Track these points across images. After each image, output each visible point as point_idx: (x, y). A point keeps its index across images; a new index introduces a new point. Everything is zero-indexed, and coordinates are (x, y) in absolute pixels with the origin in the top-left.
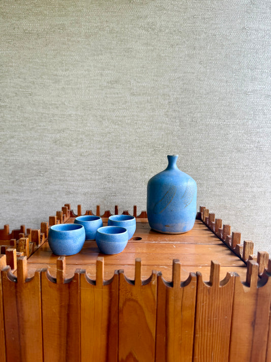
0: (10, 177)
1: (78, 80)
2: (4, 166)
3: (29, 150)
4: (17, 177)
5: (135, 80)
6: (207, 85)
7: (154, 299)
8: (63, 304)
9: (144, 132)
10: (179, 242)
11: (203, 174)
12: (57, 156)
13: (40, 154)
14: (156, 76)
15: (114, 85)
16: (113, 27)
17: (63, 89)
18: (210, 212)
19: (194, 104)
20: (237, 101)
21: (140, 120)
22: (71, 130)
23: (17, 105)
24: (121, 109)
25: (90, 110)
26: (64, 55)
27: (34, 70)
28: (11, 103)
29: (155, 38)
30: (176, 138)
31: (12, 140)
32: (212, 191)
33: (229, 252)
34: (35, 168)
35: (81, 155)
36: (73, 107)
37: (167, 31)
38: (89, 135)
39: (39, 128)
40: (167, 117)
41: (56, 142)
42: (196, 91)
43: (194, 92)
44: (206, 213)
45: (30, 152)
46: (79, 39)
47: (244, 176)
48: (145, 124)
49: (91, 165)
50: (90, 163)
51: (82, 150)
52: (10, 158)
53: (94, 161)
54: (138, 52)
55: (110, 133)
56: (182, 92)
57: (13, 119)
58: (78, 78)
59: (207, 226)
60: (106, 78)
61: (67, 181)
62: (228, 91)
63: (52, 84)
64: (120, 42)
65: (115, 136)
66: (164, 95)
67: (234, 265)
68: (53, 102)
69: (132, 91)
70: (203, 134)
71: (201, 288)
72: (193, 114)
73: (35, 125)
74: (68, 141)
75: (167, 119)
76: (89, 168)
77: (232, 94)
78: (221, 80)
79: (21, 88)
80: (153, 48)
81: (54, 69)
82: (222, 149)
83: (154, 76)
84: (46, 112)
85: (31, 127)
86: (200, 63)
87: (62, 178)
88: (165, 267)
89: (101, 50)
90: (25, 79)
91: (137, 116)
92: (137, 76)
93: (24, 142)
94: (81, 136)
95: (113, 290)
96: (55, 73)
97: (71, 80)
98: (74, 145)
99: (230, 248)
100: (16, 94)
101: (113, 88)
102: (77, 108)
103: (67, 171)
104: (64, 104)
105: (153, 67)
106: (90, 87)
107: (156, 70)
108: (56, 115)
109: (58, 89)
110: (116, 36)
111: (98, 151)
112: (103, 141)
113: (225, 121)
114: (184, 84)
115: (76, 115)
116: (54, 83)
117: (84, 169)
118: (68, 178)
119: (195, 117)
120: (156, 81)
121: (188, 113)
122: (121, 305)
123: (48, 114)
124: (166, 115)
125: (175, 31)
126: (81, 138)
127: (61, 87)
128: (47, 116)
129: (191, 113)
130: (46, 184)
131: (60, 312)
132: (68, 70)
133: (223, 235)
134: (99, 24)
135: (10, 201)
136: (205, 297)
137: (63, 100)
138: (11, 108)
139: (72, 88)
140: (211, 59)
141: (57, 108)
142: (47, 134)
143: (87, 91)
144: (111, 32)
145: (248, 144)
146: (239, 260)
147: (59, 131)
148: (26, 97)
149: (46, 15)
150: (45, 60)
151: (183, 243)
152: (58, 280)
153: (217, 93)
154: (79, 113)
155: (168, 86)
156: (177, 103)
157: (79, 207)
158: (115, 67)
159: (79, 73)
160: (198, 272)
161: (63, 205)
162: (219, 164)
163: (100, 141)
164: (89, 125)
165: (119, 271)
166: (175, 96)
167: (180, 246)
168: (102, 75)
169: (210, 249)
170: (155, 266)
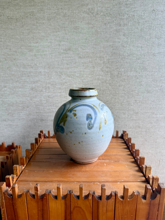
0: (6, 111)
1: (44, 49)
2: (2, 105)
3: (16, 95)
4: (10, 111)
5: (81, 48)
6: (129, 50)
7: (91, 207)
8: (39, 209)
9: (88, 81)
10: (108, 161)
11: (126, 107)
12: (34, 98)
13: (23, 97)
14: (95, 45)
15: (68, 52)
16: (66, 13)
17: (35, 55)
19: (120, 63)
20: (148, 60)
21: (85, 74)
22: (42, 82)
23: (7, 66)
24: (73, 67)
25: (53, 68)
26: (35, 33)
27: (16, 43)
28: (3, 65)
29: (94, 19)
30: (108, 85)
31: (6, 89)
32: (131, 117)
33: (137, 168)
34: (21, 105)
35: (49, 97)
36: (42, 67)
37: (102, 14)
38: (53, 84)
39: (22, 81)
40: (103, 72)
41: (32, 89)
43: (120, 54)
44: (126, 136)
45: (17, 96)
46: (44, 21)
47: (151, 108)
48: (88, 77)
49: (55, 103)
50: (54, 102)
51: (49, 94)
52: (5, 100)
53: (57, 101)
54: (83, 29)
55: (66, 83)
56: (112, 55)
57: (5, 76)
58: (44, 48)
60: (63, 47)
61: (40, 113)
62: (142, 53)
63: (27, 52)
64: (70, 23)
65: (69, 85)
66: (100, 57)
67: (139, 180)
68: (29, 64)
69: (79, 56)
70: (125, 82)
71: (117, 201)
72: (120, 69)
73: (19, 79)
74: (40, 88)
75: (102, 73)
76: (54, 105)
77: (145, 56)
78: (138, 47)
79: (8, 55)
80: (92, 26)
81: (28, 42)
82: (137, 91)
83: (94, 45)
84: (26, 70)
85: (16, 80)
86: (124, 35)
87: (38, 111)
88: (98, 183)
89: (58, 29)
90: (10, 49)
91: (83, 71)
92: (82, 46)
93: (13, 89)
94: (48, 85)
95: (67, 202)
96: (29, 44)
97: (40, 49)
98: (44, 90)
99: (138, 166)
100: (5, 59)
101: (68, 54)
102: (45, 67)
103: (41, 107)
104: (37, 65)
105: (93, 39)
106: (52, 53)
107: (95, 41)
108: (32, 72)
109: (32, 56)
110: (68, 19)
111: (59, 94)
112: (62, 88)
113: (140, 73)
114: (113, 50)
115: (44, 72)
116: (29, 51)
117: (51, 106)
118: (41, 111)
119: (120, 71)
120: (95, 48)
121: (116, 69)
122: (72, 209)
123: (27, 72)
124: (102, 70)
125: (107, 14)
126: (48, 87)
127: (33, 54)
128: (26, 73)
129: (118, 68)
130: (28, 115)
131: (38, 213)
132: (37, 42)
133: (135, 155)
134: (56, 11)
135: (7, 125)
136: (120, 205)
137: (36, 63)
138: (3, 68)
139: (41, 55)
140: (131, 33)
141: (32, 67)
142: (27, 85)
143: (51, 56)
144: (64, 16)
145: (154, 87)
146: (142, 176)
147: (34, 83)
148: (12, 61)
149: (21, 6)
150: (22, 36)
151: (111, 161)
152: (36, 197)
153: (135, 55)
154: (46, 70)
155: (103, 51)
156: (109, 62)
157: (49, 132)
158: (68, 39)
159: (45, 44)
160: (116, 192)
161: (39, 132)
162: (136, 101)
163: (60, 88)
164: (52, 78)
165: (70, 192)
166: (107, 58)
167: (108, 164)
168: (59, 45)
169: (126, 166)
170: (93, 183)
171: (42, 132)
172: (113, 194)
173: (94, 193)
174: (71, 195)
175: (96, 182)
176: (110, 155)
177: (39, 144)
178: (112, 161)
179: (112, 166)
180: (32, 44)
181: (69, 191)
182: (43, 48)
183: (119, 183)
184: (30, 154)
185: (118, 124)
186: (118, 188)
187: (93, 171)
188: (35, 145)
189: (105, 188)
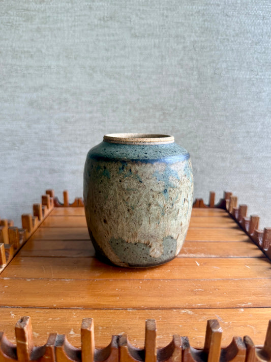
1: (57, 17)
5: (137, 15)
6: (237, 22)
9: (150, 88)
10: (203, 255)
14: (167, 9)
15: (109, 23)
17: (38, 30)
18: (240, 202)
22: (51, 88)
25: (76, 59)
30: (192, 97)
35: (66, 121)
39: (9, 85)
40: (182, 68)
43: (218, 32)
44: (233, 202)
49: (80, 135)
50: (79, 133)
51: (68, 115)
53: (84, 130)
56: (202, 33)
58: (58, 13)
59: (236, 221)
61: (49, 155)
62: (265, 30)
66: (177, 36)
70: (228, 91)
72: (217, 64)
74: (48, 102)
75: (181, 71)
78: (256, 16)
84: (18, 63)
87: (43, 152)
88: (190, 312)
92: (139, 10)
96: (26, 5)
97: (49, 17)
101: (108, 27)
102: (58, 56)
104: (41, 52)
106: (74, 26)
108: (31, 66)
111: (88, 116)
113: (258, 74)
116: (25, 21)
120: (167, 16)
123: (20, 66)
124: (180, 64)
127: (35, 27)
128: (19, 68)
129: (213, 62)
133: (263, 241)
139: (50, 29)
141: (32, 56)
143: (71, 32)
147: (36, 89)
151: (209, 256)
152: (20, 355)
153: (249, 35)
155: (183, 24)
156: (195, 48)
157: (65, 194)
159: (59, 5)
160: (247, 339)
161: (44, 194)
162: (248, 132)
163: (90, 103)
165: (118, 340)
166: (192, 39)
167: (205, 264)
168: (91, 8)
169: (248, 267)
170: (174, 310)
171: (49, 192)
172: (241, 346)
173: (187, 344)
174: (122, 350)
175: (183, 309)
176: (205, 242)
177: (42, 218)
178: (213, 256)
179: (215, 267)
181: (115, 338)
182: (56, 15)
183: (242, 310)
184: (20, 239)
185: (210, 182)
186: (245, 326)
187: (171, 280)
188: (33, 220)
189: (220, 330)
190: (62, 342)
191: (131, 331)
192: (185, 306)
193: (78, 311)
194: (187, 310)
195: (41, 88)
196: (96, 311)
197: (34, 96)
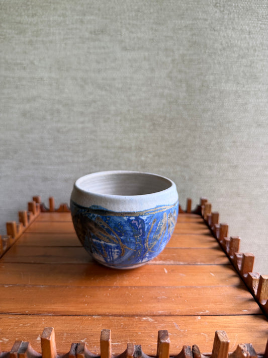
1: (49, 30)
5: (127, 29)
10: (172, 262)
12: (28, 133)
17: (31, 42)
20: (261, 60)
22: (44, 99)
25: (67, 71)
35: (58, 131)
36: (45, 67)
38: (68, 104)
39: (3, 96)
41: (26, 115)
42: (208, 46)
44: (208, 209)
50: (71, 142)
51: (60, 125)
53: (76, 139)
55: (95, 102)
58: (50, 26)
60: (89, 27)
62: (251, 45)
67: (245, 311)
68: (19, 61)
76: (70, 148)
78: (242, 31)
81: (17, 14)
96: (18, 19)
97: (42, 30)
99: (239, 274)
102: (51, 68)
104: (34, 64)
105: (152, 10)
106: (66, 39)
107: (155, 15)
111: (80, 126)
112: (86, 113)
115: (50, 78)
116: (18, 34)
123: (13, 78)
132: (35, 15)
139: (43, 41)
141: (24, 68)
143: (63, 45)
147: (29, 100)
151: (178, 263)
154: (53, 75)
157: (51, 200)
158: (99, 10)
159: (51, 19)
160: (195, 348)
163: (82, 113)
164: (67, 90)
167: (173, 271)
168: (82, 22)
169: (213, 274)
170: (136, 317)
171: (35, 199)
173: (139, 352)
175: (145, 316)
176: (177, 249)
177: (27, 224)
178: (181, 263)
179: (181, 274)
180: (25, 19)
182: (48, 28)
183: (199, 318)
184: (3, 245)
186: (199, 333)
187: (138, 287)
188: (18, 227)
189: (168, 340)
190: (25, 349)
191: (92, 338)
192: (146, 313)
193: (48, 317)
194: (148, 318)
195: (34, 99)
196: (64, 317)
197: (27, 106)
